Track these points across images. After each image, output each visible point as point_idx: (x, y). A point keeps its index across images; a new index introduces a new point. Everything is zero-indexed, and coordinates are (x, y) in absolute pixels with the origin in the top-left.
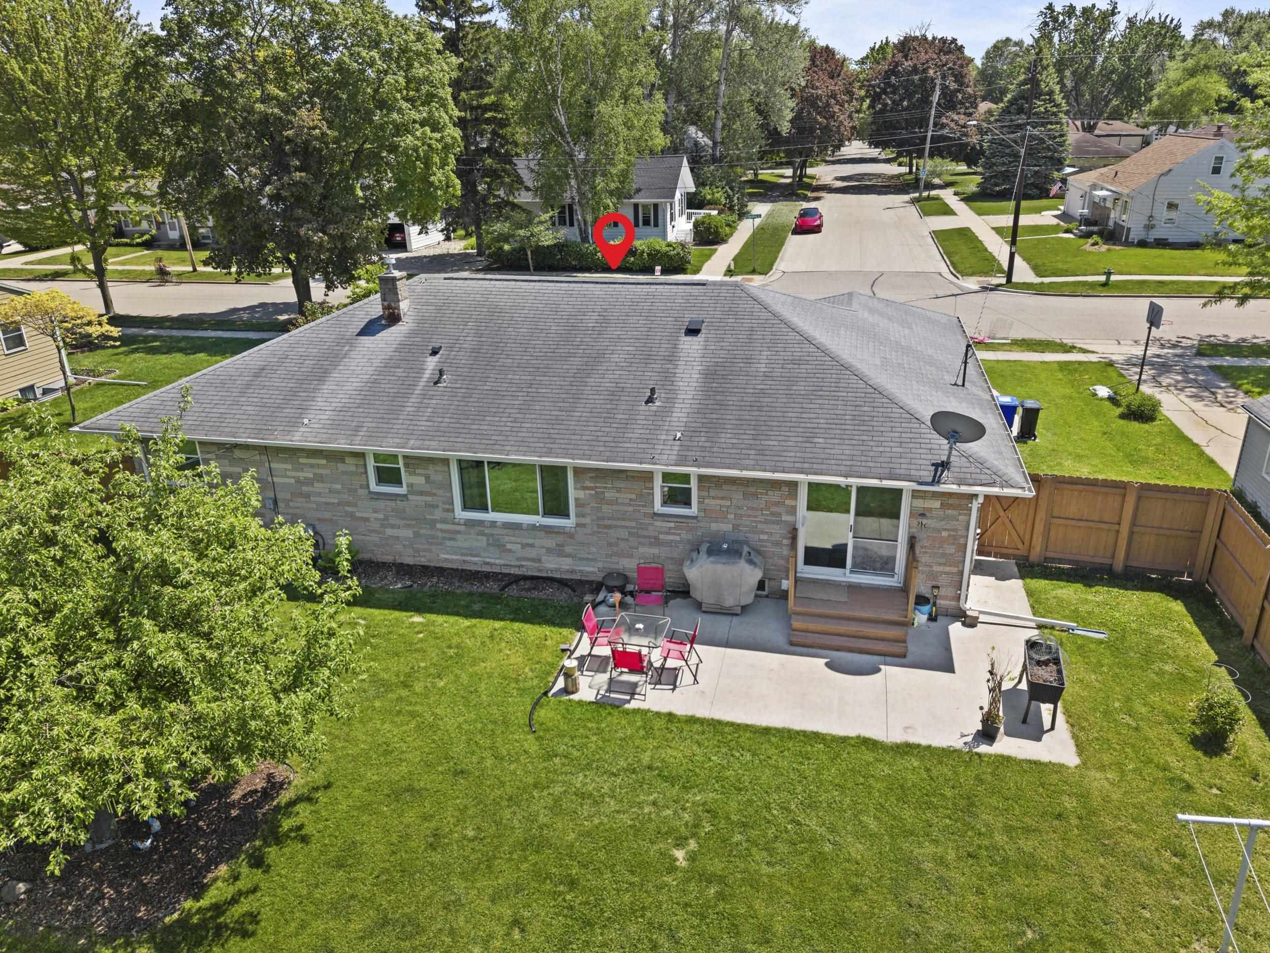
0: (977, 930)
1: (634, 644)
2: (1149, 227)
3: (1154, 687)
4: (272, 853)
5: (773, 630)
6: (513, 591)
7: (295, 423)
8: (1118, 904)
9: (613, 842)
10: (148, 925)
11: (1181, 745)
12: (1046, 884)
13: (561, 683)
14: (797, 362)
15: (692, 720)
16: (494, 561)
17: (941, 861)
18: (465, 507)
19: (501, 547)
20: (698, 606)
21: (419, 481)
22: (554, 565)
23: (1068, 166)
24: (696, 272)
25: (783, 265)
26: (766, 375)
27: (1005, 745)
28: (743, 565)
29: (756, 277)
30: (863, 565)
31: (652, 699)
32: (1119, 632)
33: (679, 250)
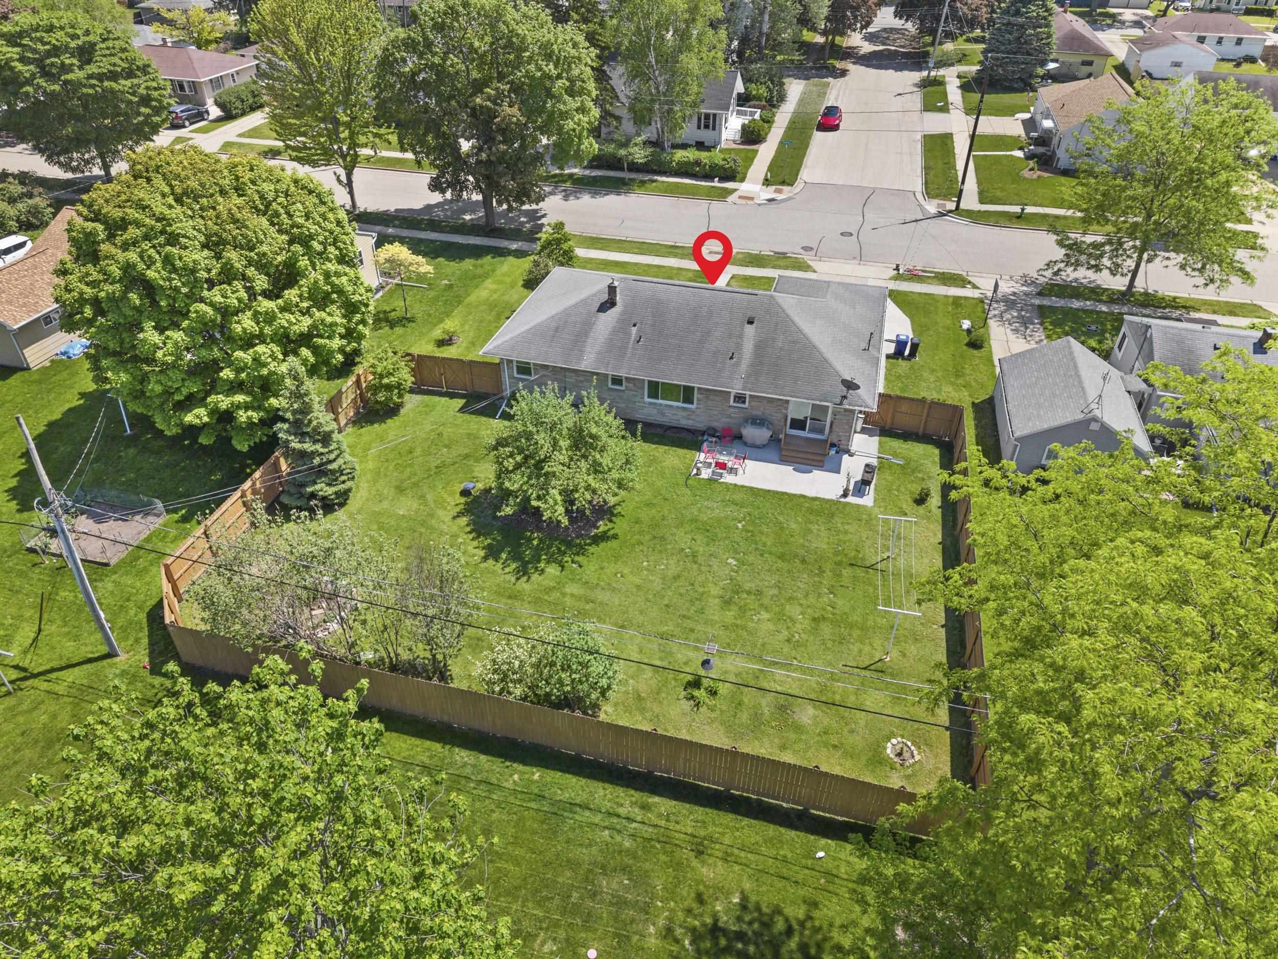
0: (825, 546)
1: (723, 458)
3: (911, 482)
4: (614, 519)
5: (774, 455)
6: (669, 433)
7: (580, 358)
8: (868, 543)
9: (719, 521)
10: (586, 535)
11: (910, 501)
12: (849, 536)
13: (695, 471)
15: (743, 486)
16: (660, 419)
17: (819, 530)
18: (649, 397)
19: (663, 414)
20: (745, 444)
21: (631, 385)
22: (684, 423)
23: (1053, 61)
24: (742, 180)
25: (806, 174)
26: (781, 349)
27: (851, 499)
28: (765, 429)
29: (786, 189)
30: (812, 430)
31: (728, 478)
32: (908, 461)
33: (732, 164)
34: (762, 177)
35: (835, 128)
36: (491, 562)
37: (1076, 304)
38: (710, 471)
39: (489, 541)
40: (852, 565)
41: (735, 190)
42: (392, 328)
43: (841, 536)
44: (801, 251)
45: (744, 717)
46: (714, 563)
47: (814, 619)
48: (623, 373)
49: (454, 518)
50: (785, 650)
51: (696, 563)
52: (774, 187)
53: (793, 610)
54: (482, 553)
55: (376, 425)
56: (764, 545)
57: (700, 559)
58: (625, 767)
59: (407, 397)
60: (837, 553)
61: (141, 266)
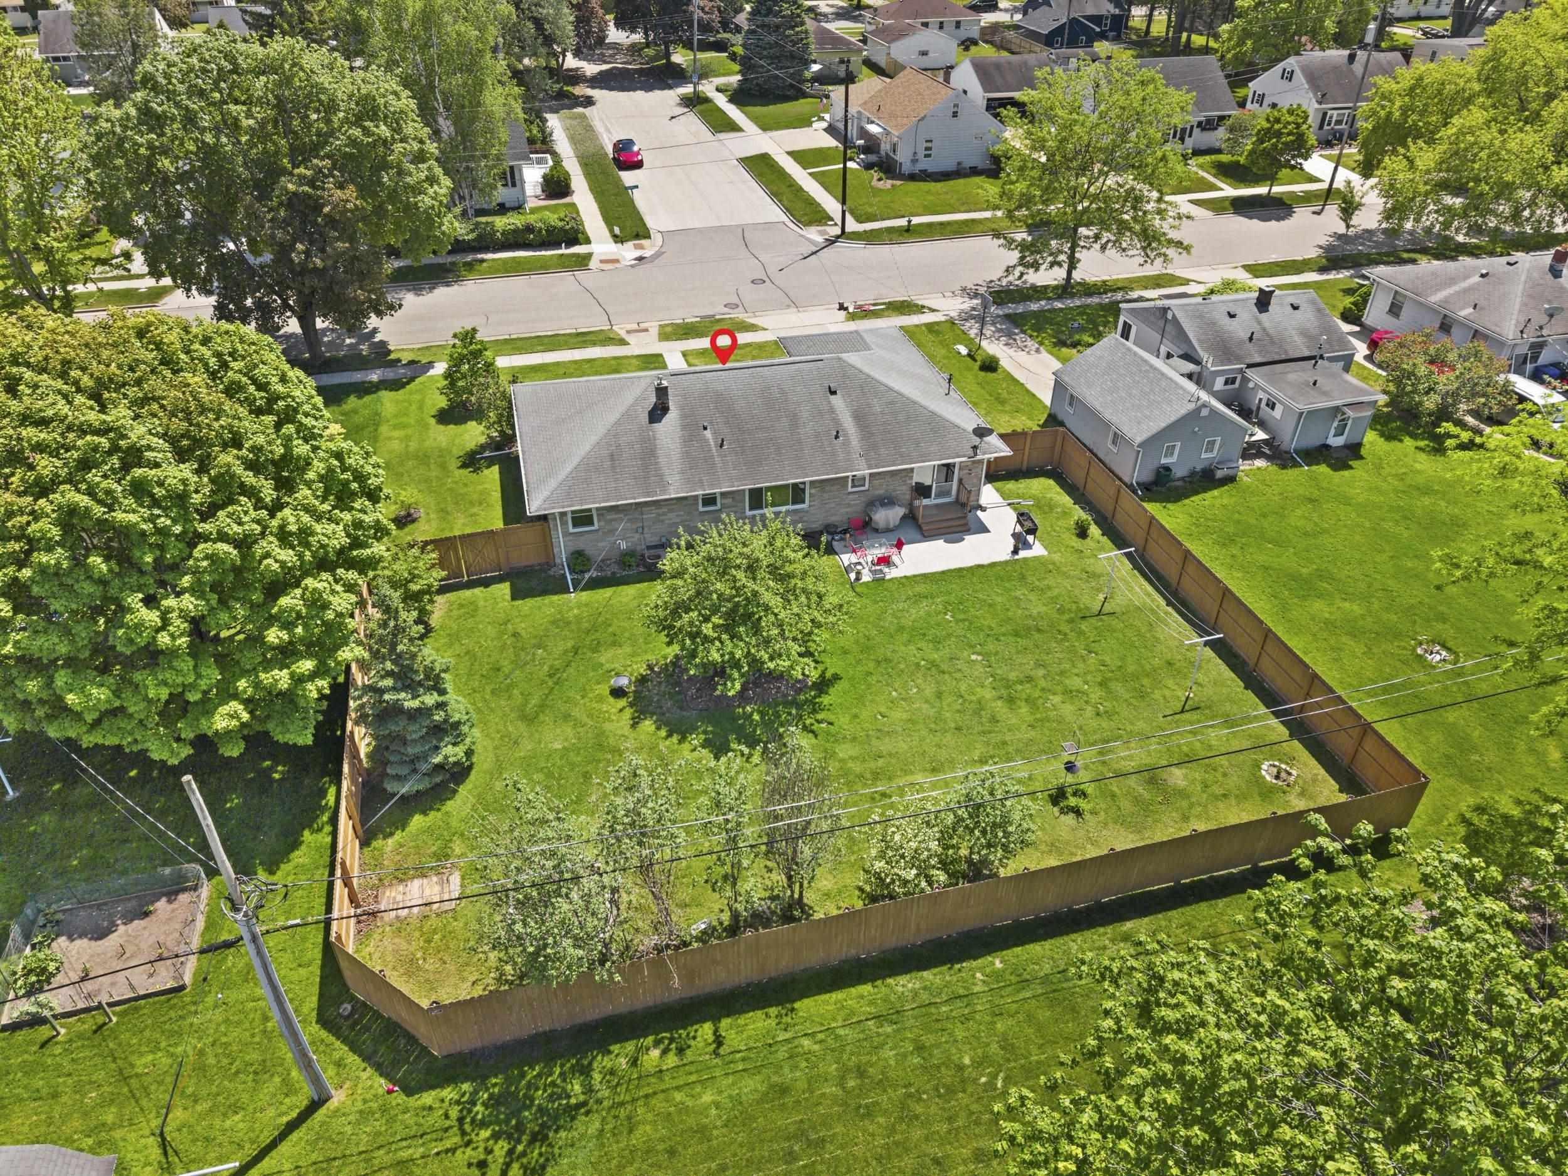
0: (1044, 609)
1: (878, 552)
2: (914, 161)
5: (913, 533)
7: (663, 485)
9: (925, 620)
11: (1073, 537)
13: (852, 577)
14: (892, 403)
15: (913, 577)
17: (1025, 595)
18: (751, 509)
20: (876, 530)
21: (728, 501)
23: (815, 62)
24: (588, 241)
25: (654, 222)
26: (882, 413)
27: (1023, 554)
28: (896, 507)
29: (644, 242)
30: (939, 495)
31: (891, 573)
32: (1038, 499)
33: (572, 223)
34: (607, 234)
35: (640, 164)
36: (726, 758)
39: (702, 736)
40: (1083, 617)
41: (590, 254)
43: (1049, 594)
44: (726, 310)
45: (1126, 804)
46: (960, 664)
47: (1100, 684)
48: (716, 489)
49: (634, 726)
50: (1104, 725)
51: (943, 672)
52: (630, 244)
53: (1075, 682)
54: (707, 753)
56: (991, 628)
57: (945, 667)
58: (1070, 910)
60: (1061, 611)
61: (98, 511)
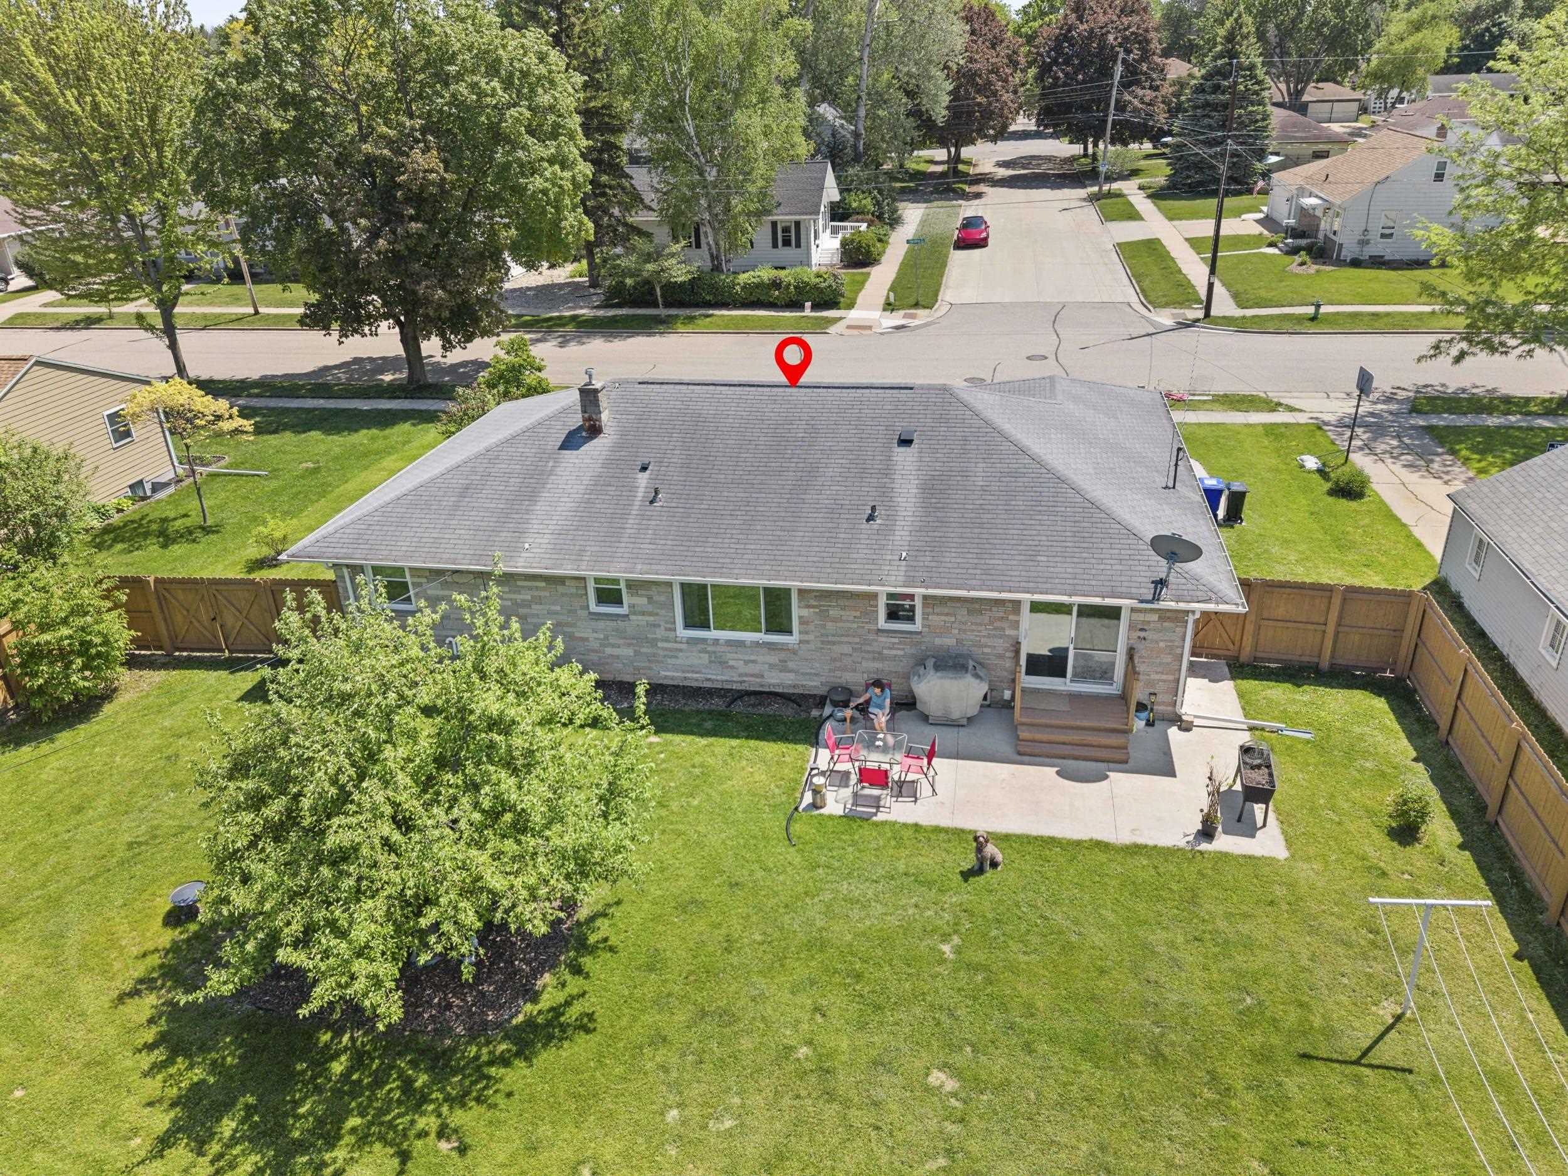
0: (1205, 998)
1: (875, 760)
2: (1363, 243)
3: (1356, 784)
4: (587, 961)
5: (995, 736)
6: (739, 707)
7: (517, 548)
8: (1322, 974)
9: (885, 940)
10: (498, 1025)
11: (1380, 838)
12: (1262, 959)
13: (808, 798)
14: (1013, 474)
15: (937, 830)
16: (717, 677)
17: (1172, 945)
18: (688, 625)
19: (723, 664)
20: (925, 718)
21: (641, 601)
22: (777, 680)
23: (1272, 154)
24: (851, 306)
25: (949, 294)
26: (984, 489)
27: (1223, 843)
28: (969, 679)
29: (920, 312)
30: (1083, 674)
31: (897, 811)
32: (1324, 730)
33: (830, 281)
34: (882, 301)
35: (982, 243)
36: (180, 1153)
37: (1492, 421)
38: (846, 793)
39: (198, 1074)
40: (1305, 1056)
41: (841, 319)
42: (164, 546)
43: (1239, 961)
46: (888, 1089)
48: (618, 571)
49: (121, 998)
51: (830, 1096)
52: (902, 312)
54: (161, 1121)
55: (25, 749)
56: (1030, 1010)
57: (844, 1082)
59: (124, 676)
60: (1247, 1019)
